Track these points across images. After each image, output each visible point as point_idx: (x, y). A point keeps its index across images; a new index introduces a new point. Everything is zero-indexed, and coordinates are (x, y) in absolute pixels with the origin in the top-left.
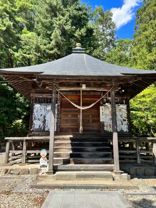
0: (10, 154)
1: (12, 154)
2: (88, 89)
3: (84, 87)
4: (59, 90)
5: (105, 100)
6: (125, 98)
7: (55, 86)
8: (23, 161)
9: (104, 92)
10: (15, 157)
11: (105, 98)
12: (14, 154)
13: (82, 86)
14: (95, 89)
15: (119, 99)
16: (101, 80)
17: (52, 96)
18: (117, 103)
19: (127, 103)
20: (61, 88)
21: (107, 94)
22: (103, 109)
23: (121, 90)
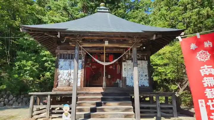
0: (35, 109)
1: (37, 109)
2: (111, 45)
3: (106, 44)
4: (82, 46)
6: (146, 54)
7: (78, 42)
8: (47, 115)
9: (126, 49)
10: (39, 112)
11: (127, 55)
12: (39, 108)
13: (104, 43)
14: (117, 46)
15: (140, 56)
16: (123, 37)
17: (75, 52)
18: (139, 59)
19: (148, 59)
20: (84, 44)
21: (129, 51)
22: (125, 65)
23: (142, 47)
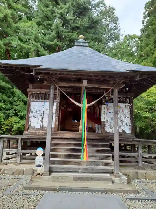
0: (4, 153)
1: (7, 153)
2: (90, 86)
3: (85, 83)
4: (58, 85)
5: (107, 98)
6: (129, 96)
7: (54, 81)
8: (17, 160)
9: (107, 90)
10: (9, 157)
11: (107, 96)
12: (9, 153)
13: (82, 82)
14: (97, 86)
15: (122, 98)
16: (104, 76)
17: (49, 92)
18: (120, 102)
19: (131, 102)
20: (60, 83)
21: (109, 92)
22: (104, 108)
23: (125, 88)
